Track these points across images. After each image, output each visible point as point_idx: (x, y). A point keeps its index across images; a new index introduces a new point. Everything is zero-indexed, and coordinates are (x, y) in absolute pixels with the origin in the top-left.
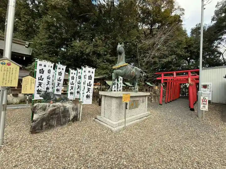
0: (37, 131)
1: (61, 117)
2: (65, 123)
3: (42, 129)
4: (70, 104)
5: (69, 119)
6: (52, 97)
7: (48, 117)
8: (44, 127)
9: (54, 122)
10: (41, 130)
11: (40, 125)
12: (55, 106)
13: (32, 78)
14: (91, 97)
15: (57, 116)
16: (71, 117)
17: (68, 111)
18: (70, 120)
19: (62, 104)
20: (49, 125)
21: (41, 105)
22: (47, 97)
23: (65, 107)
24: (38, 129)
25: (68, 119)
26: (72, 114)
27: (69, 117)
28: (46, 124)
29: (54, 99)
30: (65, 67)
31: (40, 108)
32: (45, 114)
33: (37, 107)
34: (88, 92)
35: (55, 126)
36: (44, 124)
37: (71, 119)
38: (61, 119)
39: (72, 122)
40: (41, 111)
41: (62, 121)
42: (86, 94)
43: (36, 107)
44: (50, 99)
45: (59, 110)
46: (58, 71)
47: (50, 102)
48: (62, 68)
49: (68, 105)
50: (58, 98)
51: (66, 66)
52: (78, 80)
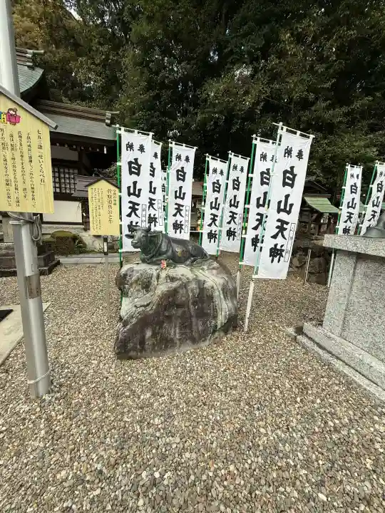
0: (132, 354)
1: (191, 316)
2: (203, 336)
3: (143, 349)
4: (214, 271)
5: (213, 322)
6: (164, 248)
7: (157, 313)
8: (149, 343)
9: (175, 332)
10: (141, 351)
11: (138, 336)
12: (173, 279)
13: (113, 188)
14: (287, 256)
15: (180, 311)
16: (221, 319)
17: (211, 298)
18: (216, 326)
19: (191, 270)
20: (162, 339)
21: (137, 272)
22: (151, 246)
23: (201, 284)
24: (134, 349)
25: (211, 323)
26: (224, 308)
27: (215, 317)
28: (154, 335)
29: (170, 253)
30: (191, 152)
31: (136, 281)
32: (148, 305)
33: (128, 278)
34: (277, 234)
35: (178, 342)
36: (149, 333)
37: (219, 322)
38: (191, 322)
39: (222, 334)
40: (138, 290)
41: (194, 328)
42: (268, 244)
43: (125, 275)
44: (160, 255)
45: (187, 291)
46: (176, 165)
47: (159, 265)
48: (185, 154)
49: (211, 278)
50: (178, 250)
51: (195, 148)
52: (231, 193)
